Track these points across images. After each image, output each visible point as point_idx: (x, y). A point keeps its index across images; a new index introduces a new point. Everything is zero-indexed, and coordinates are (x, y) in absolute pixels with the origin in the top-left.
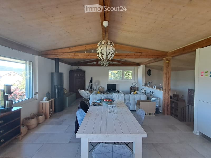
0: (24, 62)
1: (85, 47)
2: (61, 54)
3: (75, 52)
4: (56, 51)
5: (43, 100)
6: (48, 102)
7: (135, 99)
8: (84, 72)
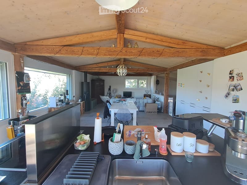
0: (66, 75)
1: (108, 63)
2: (90, 68)
3: (100, 67)
4: (86, 66)
5: (78, 101)
6: (82, 102)
7: (144, 102)
8: (103, 81)
